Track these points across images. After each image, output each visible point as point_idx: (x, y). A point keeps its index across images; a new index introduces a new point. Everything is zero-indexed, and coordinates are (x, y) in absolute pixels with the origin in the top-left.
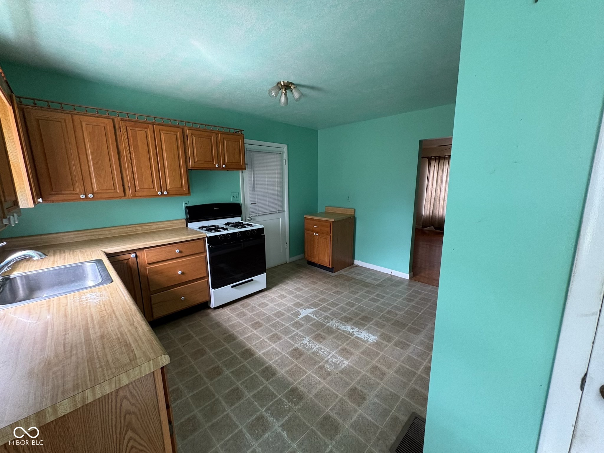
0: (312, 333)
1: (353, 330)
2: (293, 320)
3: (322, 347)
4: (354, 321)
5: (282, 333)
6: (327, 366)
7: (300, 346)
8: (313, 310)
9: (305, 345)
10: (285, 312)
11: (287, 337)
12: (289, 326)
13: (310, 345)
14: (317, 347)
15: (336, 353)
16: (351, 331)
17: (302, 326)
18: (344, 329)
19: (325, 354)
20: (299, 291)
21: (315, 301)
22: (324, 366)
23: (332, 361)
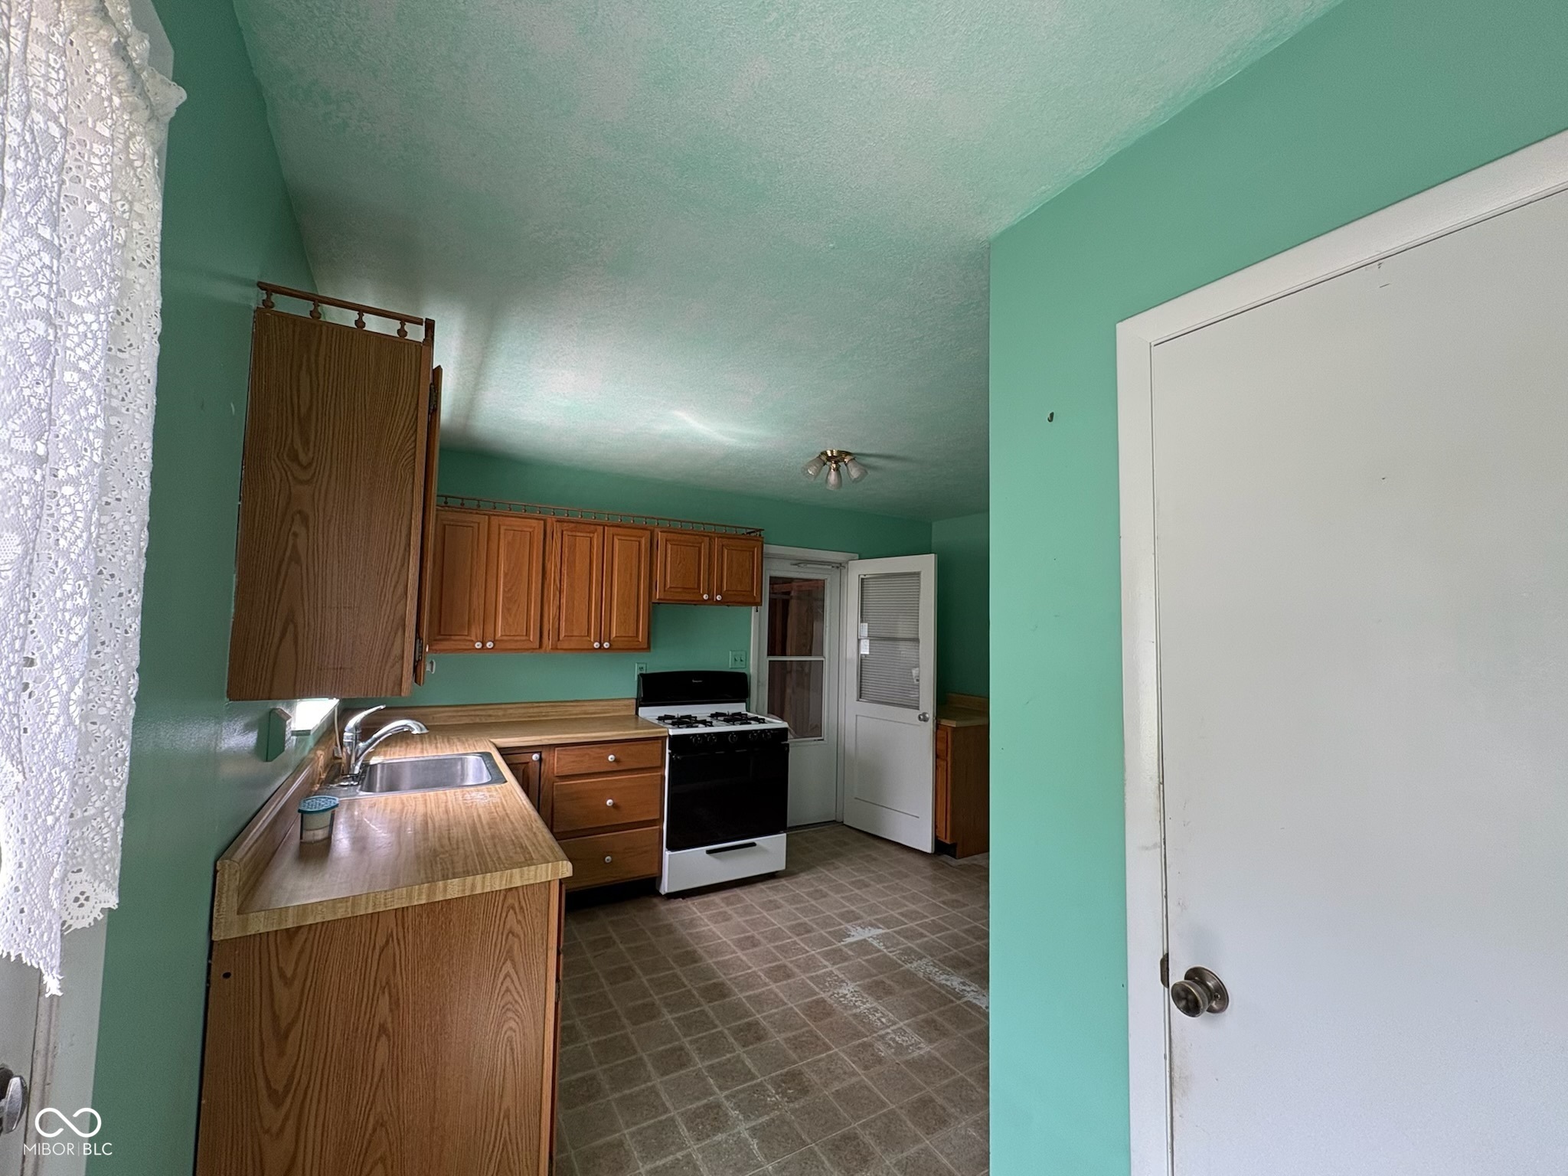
0: (864, 978)
1: (964, 988)
2: (830, 943)
3: (880, 1008)
4: (973, 970)
5: (799, 967)
6: (880, 1046)
7: (830, 997)
8: (880, 931)
9: (841, 997)
10: (815, 926)
11: (808, 975)
12: (817, 956)
13: (854, 999)
14: (868, 1005)
15: (909, 1025)
16: (958, 987)
17: (845, 959)
18: (944, 982)
19: (882, 1022)
20: (859, 889)
21: (892, 913)
22: (871, 1045)
23: (893, 1040)
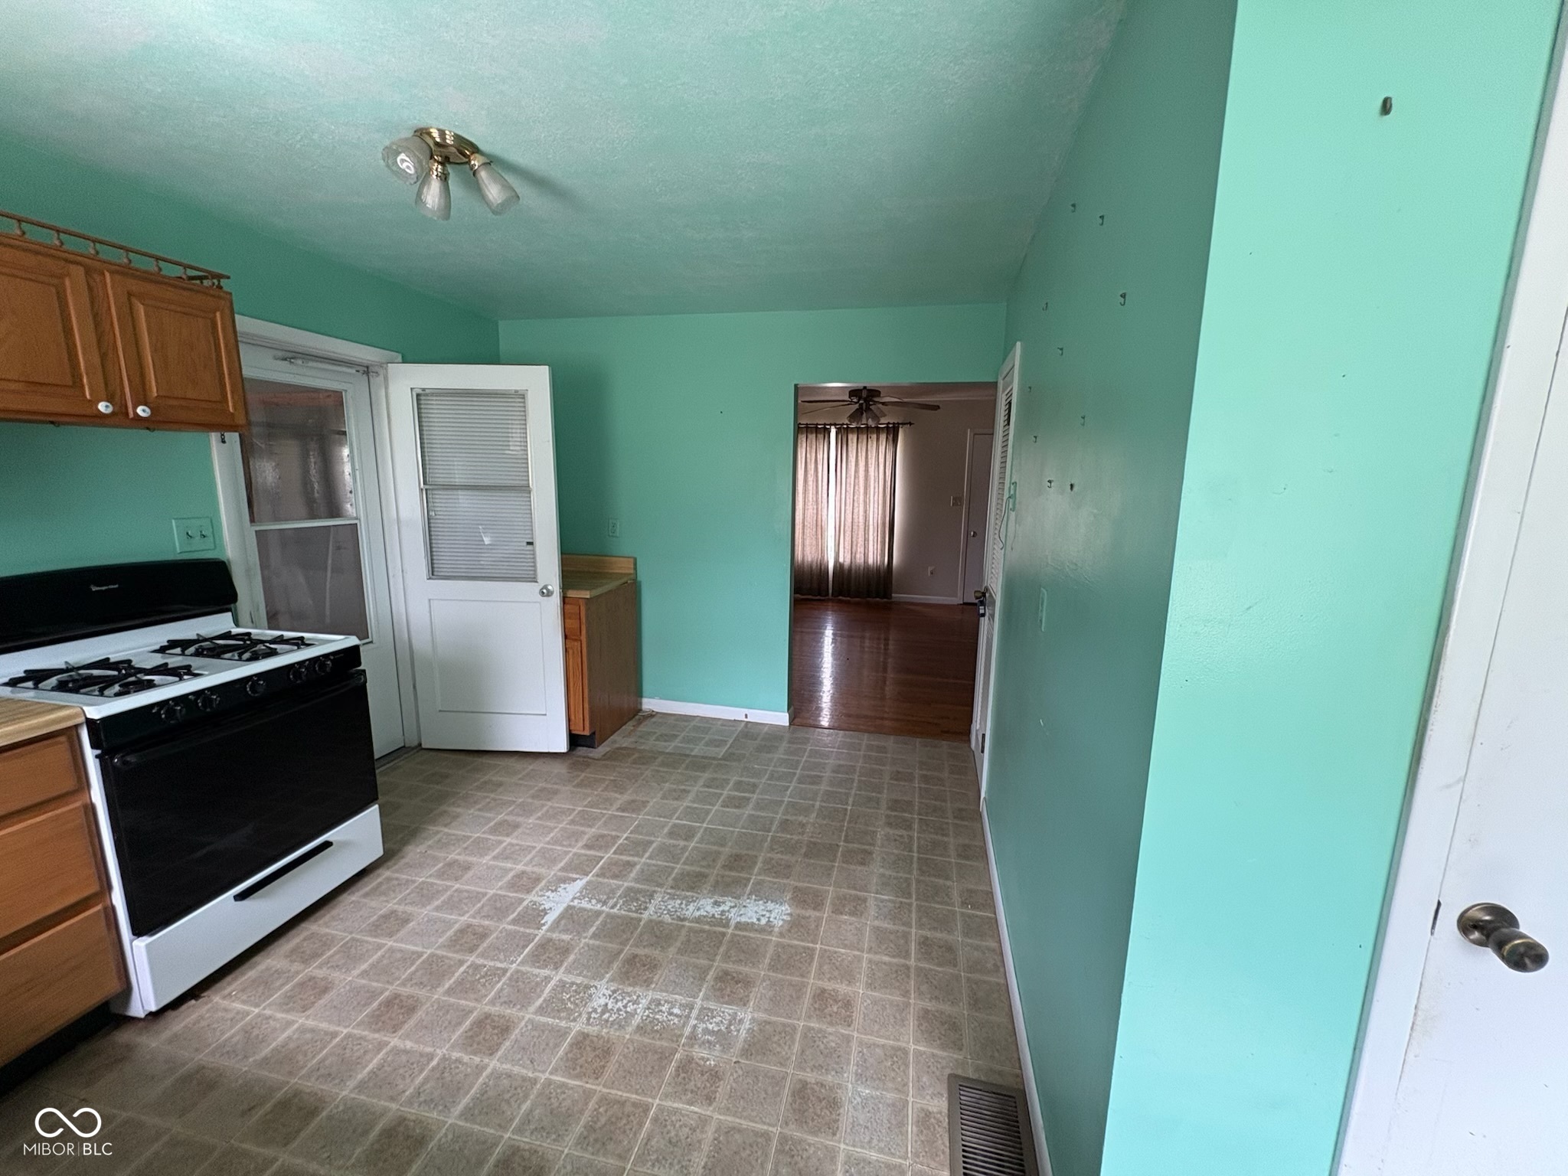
0: (610, 962)
1: (721, 909)
2: (529, 939)
3: (658, 995)
4: (712, 879)
5: (508, 1003)
6: (699, 1052)
7: (588, 1024)
8: (579, 884)
9: (603, 1013)
10: (486, 923)
11: (532, 1009)
12: (523, 969)
13: (620, 1004)
14: (644, 1002)
15: (706, 998)
16: (716, 911)
17: (565, 951)
18: (697, 914)
19: (676, 1016)
20: (508, 835)
21: (575, 850)
22: (690, 1060)
23: (706, 1031)
